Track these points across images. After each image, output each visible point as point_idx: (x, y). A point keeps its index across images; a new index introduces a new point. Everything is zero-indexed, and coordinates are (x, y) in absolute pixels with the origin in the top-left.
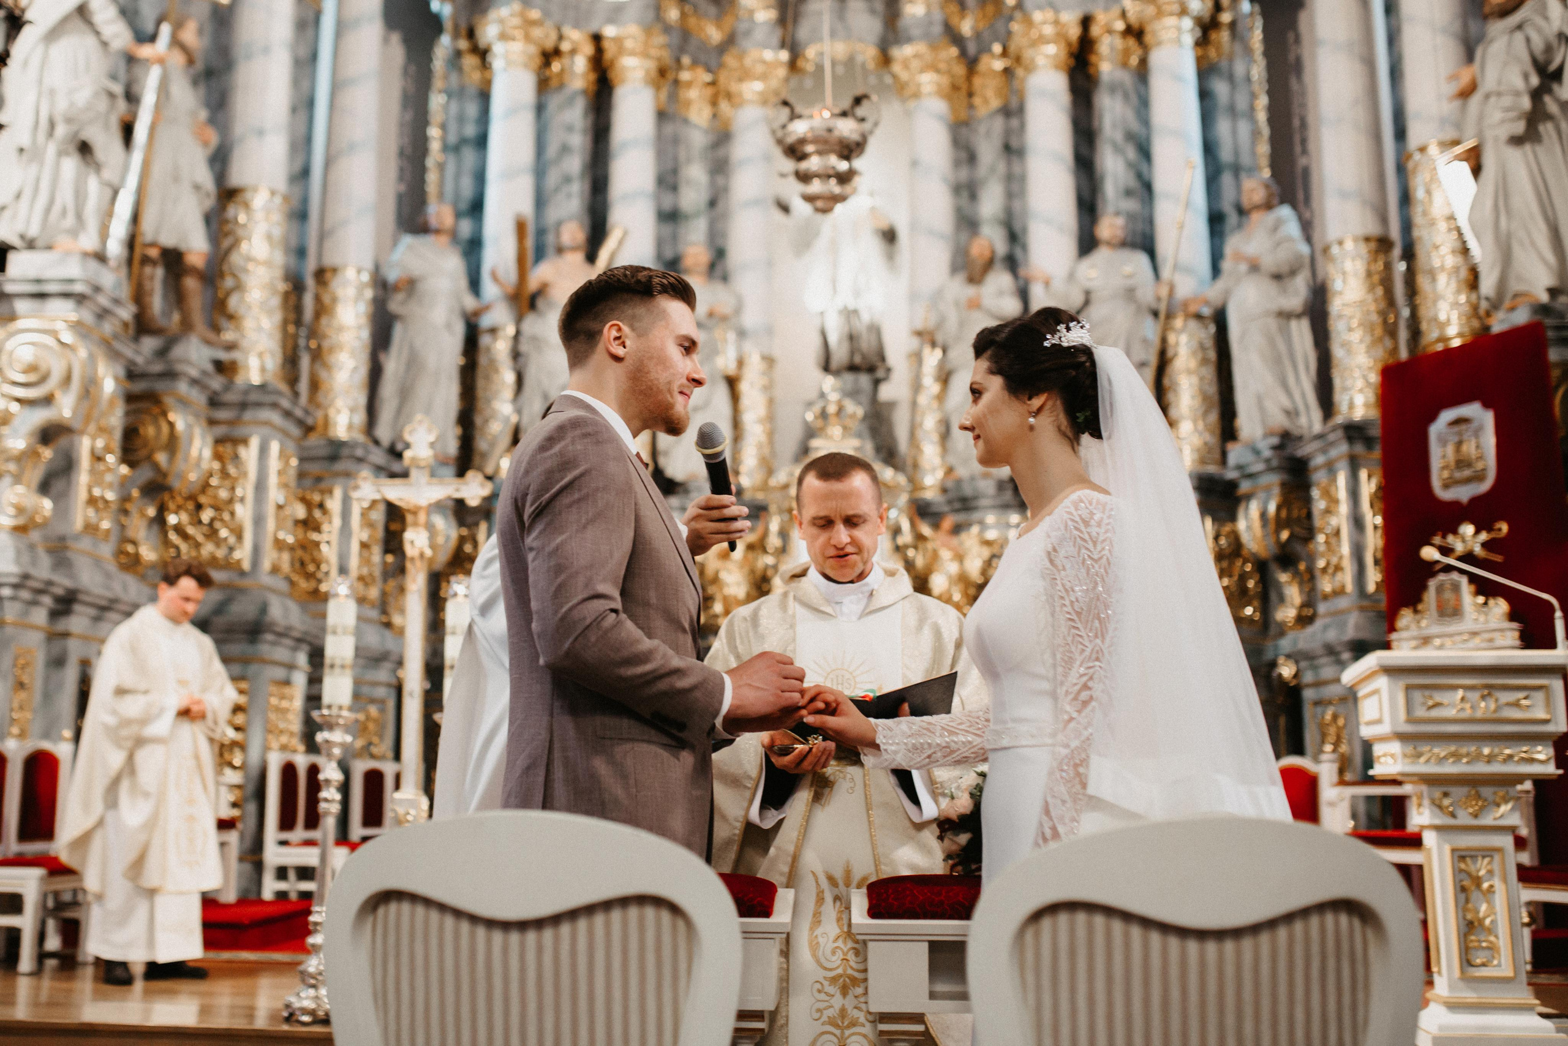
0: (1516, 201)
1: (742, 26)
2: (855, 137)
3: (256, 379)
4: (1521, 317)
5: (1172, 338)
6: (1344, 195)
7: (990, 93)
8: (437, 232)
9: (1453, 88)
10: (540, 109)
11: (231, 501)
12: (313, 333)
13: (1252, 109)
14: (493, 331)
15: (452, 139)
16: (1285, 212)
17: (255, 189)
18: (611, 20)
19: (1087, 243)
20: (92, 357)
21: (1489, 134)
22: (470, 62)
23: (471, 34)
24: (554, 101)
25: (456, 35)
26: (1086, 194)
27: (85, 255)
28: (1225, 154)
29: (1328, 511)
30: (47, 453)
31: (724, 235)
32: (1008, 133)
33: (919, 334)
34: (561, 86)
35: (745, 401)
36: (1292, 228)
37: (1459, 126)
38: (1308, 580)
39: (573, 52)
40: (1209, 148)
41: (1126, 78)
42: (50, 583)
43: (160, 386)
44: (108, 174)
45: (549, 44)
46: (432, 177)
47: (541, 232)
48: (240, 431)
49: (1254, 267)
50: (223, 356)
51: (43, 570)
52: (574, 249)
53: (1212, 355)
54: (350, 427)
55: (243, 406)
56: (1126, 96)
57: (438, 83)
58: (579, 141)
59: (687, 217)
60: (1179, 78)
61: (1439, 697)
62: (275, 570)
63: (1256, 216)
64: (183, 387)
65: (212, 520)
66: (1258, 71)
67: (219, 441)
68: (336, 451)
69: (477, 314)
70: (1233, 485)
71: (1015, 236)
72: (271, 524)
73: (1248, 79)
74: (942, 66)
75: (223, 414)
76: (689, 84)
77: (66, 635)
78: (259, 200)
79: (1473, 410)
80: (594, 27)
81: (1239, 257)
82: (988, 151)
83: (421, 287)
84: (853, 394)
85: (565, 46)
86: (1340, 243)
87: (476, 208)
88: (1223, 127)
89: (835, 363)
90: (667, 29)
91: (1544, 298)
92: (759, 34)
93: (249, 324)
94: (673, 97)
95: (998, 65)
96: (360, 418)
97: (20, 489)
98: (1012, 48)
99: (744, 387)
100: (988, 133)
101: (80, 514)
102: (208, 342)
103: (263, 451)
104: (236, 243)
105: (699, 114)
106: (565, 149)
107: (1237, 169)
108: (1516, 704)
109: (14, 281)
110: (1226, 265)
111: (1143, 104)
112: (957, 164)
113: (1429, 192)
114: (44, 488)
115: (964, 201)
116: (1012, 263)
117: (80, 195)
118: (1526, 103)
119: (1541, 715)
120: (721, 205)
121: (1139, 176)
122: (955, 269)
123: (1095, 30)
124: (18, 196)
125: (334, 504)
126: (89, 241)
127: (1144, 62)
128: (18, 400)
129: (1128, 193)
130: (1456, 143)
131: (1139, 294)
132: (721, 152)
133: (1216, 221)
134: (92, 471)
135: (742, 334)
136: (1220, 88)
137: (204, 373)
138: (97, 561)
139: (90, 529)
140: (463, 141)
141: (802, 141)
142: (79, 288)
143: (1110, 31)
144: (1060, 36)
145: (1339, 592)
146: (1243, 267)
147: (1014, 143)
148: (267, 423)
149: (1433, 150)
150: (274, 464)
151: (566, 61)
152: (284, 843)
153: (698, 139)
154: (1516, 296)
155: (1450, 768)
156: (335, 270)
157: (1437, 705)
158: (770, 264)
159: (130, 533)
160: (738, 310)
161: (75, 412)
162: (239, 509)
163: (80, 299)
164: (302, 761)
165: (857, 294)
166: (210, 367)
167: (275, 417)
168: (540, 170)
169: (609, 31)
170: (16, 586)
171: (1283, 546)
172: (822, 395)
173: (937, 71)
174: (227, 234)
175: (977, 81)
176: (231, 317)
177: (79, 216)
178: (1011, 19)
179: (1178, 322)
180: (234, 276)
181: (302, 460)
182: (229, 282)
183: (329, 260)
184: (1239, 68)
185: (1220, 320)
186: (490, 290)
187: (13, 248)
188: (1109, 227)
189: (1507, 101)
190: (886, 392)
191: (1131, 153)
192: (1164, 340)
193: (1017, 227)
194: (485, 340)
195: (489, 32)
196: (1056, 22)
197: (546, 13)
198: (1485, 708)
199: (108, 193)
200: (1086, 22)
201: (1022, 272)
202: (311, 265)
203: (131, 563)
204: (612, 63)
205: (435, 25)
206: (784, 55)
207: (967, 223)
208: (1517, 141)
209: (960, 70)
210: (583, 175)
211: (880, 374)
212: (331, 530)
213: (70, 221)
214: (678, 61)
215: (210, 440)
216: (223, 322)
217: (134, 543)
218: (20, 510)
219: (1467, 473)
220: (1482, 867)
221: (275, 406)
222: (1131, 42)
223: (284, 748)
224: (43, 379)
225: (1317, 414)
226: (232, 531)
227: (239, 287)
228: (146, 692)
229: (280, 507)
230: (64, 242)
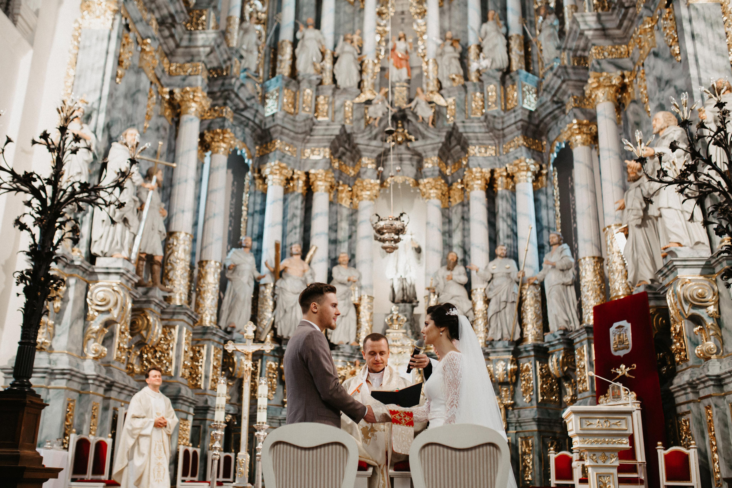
0: (639, 248)
1: (363, 170)
2: (401, 227)
3: (178, 304)
4: (642, 289)
5: (524, 292)
6: (585, 241)
7: (456, 197)
8: (245, 247)
9: (618, 206)
10: (285, 200)
11: (168, 349)
12: (197, 285)
13: (555, 206)
14: (265, 285)
15: (251, 211)
16: (565, 246)
17: (180, 232)
18: (313, 168)
19: (492, 256)
20: (125, 295)
21: (630, 223)
22: (258, 182)
23: (259, 171)
24: (290, 197)
25: (254, 172)
26: (493, 237)
27: (125, 259)
28: (545, 223)
29: (580, 360)
30: (107, 331)
31: (355, 249)
32: (463, 212)
33: (429, 289)
34: (294, 191)
35: (362, 314)
36: (568, 252)
37: (621, 219)
38: (574, 386)
39: (298, 179)
40: (538, 220)
41: (507, 193)
42: (106, 379)
43: (144, 306)
44: (132, 230)
45: (289, 176)
46: (243, 225)
47: (284, 247)
48: (171, 323)
49: (554, 267)
50: (167, 295)
51: (103, 374)
52: (297, 254)
53: (539, 299)
54: (211, 322)
55: (174, 314)
56: (507, 200)
57: (246, 190)
58: (299, 213)
59: (340, 242)
60: (527, 194)
61: (591, 421)
62: (183, 376)
63: (554, 247)
64: (153, 306)
65: (160, 357)
66: (556, 192)
67: (164, 327)
68: (205, 330)
69: (259, 279)
70: (547, 349)
71: (466, 252)
72: (182, 359)
73: (553, 195)
74: (439, 187)
75: (166, 317)
76: (342, 191)
77: (110, 398)
78: (182, 236)
79: (624, 323)
80: (306, 170)
81: (548, 263)
82: (456, 219)
83: (238, 268)
84: (404, 311)
85: (295, 177)
86: (584, 258)
87: (260, 237)
88: (544, 213)
89: (396, 300)
90: (334, 171)
91: (649, 283)
92: (369, 173)
93: (176, 282)
94: (336, 196)
95: (460, 187)
96: (214, 318)
97: (96, 344)
98: (465, 181)
99: (361, 308)
100: (456, 213)
101: (116, 353)
102: (162, 290)
103: (180, 331)
104: (173, 252)
105: (346, 203)
106: (294, 216)
107: (549, 229)
108: (616, 424)
109: (98, 268)
110: (544, 265)
111: (514, 203)
112: (444, 223)
113: (612, 243)
114: (103, 344)
115: (447, 238)
116: (465, 263)
117: (123, 238)
118: (641, 213)
119: (624, 427)
120: (353, 238)
121: (512, 230)
122: (442, 265)
123: (496, 175)
124: (101, 237)
125: (204, 352)
126: (125, 254)
127: (514, 187)
128: (97, 311)
129: (508, 237)
130: (621, 225)
131: (512, 275)
132: (354, 217)
133: (541, 249)
134: (120, 337)
135: (361, 288)
136: (542, 198)
137: (161, 301)
138: (120, 371)
139: (118, 359)
140: (255, 212)
141: (383, 228)
142: (122, 271)
143: (501, 176)
144: (483, 177)
145: (584, 390)
146: (550, 267)
147: (466, 217)
148: (182, 320)
149: (613, 227)
150: (184, 336)
151: (295, 182)
152: (183, 481)
153: (345, 212)
154: (640, 281)
155: (595, 446)
156: (207, 261)
157: (591, 424)
158: (372, 261)
159: (130, 361)
160: (359, 279)
161: (118, 316)
162: (171, 352)
163: (122, 275)
164: (191, 449)
165: (406, 272)
166: (162, 299)
167: (185, 318)
168: (284, 224)
169: (312, 171)
170: (94, 380)
171: (565, 373)
172: (391, 312)
173: (436, 189)
174: (169, 249)
175: (452, 192)
176: (170, 280)
177: (122, 245)
178: (465, 171)
179: (527, 287)
180: (171, 264)
181: (194, 334)
182: (170, 267)
183: (204, 258)
184: (550, 191)
185: (542, 285)
186: (264, 269)
187: (99, 256)
188: (500, 250)
189: (635, 212)
190: (416, 311)
191: (509, 222)
192: (521, 293)
193: (467, 248)
194: (262, 288)
195: (266, 171)
196: (481, 172)
197: (288, 164)
198: (606, 425)
199: (133, 236)
200: (492, 172)
201: (468, 266)
202: (197, 259)
203: (131, 372)
204: (313, 183)
205: (246, 168)
206: (378, 181)
207: (448, 246)
208: (639, 226)
209: (445, 188)
210: (301, 225)
211: (414, 304)
212: (203, 361)
213: (119, 246)
214: (338, 183)
215: (161, 327)
216: (167, 282)
217: (132, 365)
218: (96, 351)
219: (622, 346)
220: (606, 480)
221: (185, 314)
222: (509, 180)
223: (184, 445)
224: (108, 304)
225: (577, 323)
226: (168, 361)
227: (173, 269)
228: (143, 417)
229: (186, 352)
230: (116, 254)
